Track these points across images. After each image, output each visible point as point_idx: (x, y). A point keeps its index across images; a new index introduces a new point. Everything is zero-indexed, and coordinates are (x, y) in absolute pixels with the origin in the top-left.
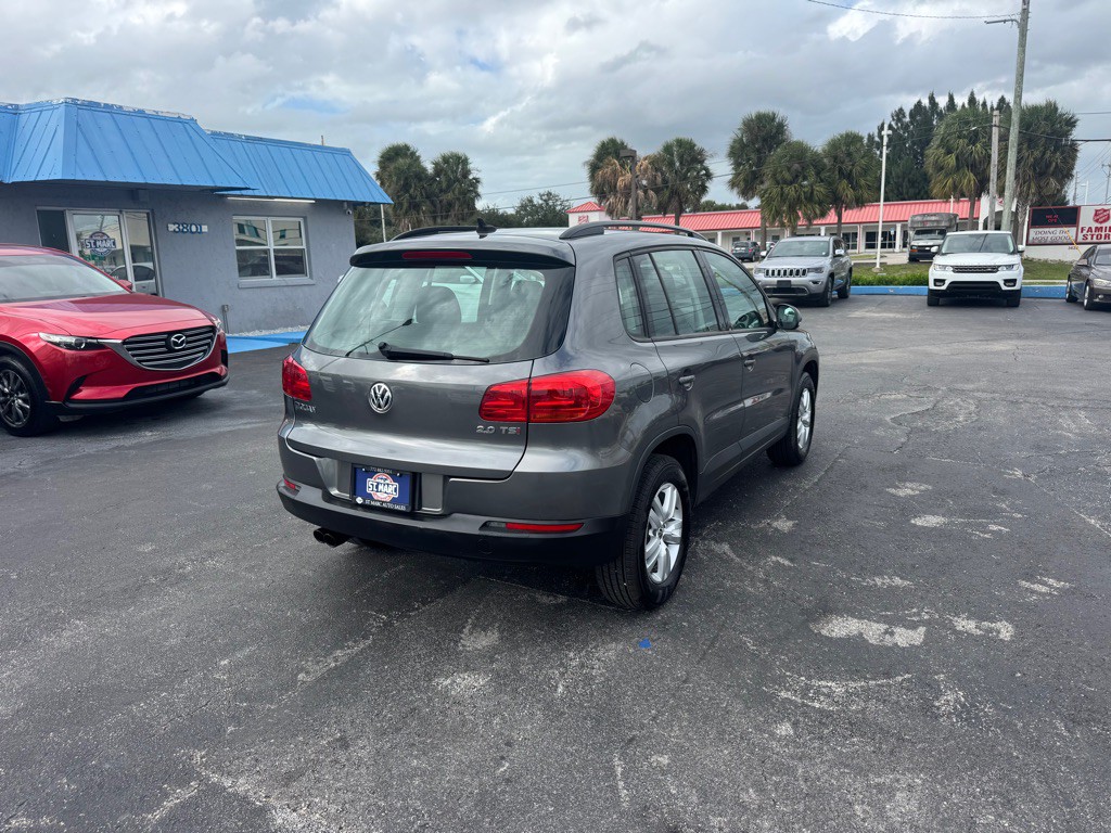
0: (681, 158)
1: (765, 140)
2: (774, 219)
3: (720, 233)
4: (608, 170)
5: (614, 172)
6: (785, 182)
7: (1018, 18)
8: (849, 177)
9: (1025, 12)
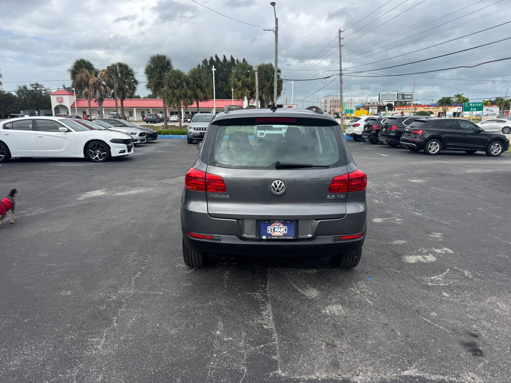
0: (121, 72)
1: (162, 68)
2: (170, 104)
3: (135, 109)
4: (84, 75)
5: (87, 76)
6: (174, 88)
7: (274, 30)
8: (201, 87)
9: (277, 28)
